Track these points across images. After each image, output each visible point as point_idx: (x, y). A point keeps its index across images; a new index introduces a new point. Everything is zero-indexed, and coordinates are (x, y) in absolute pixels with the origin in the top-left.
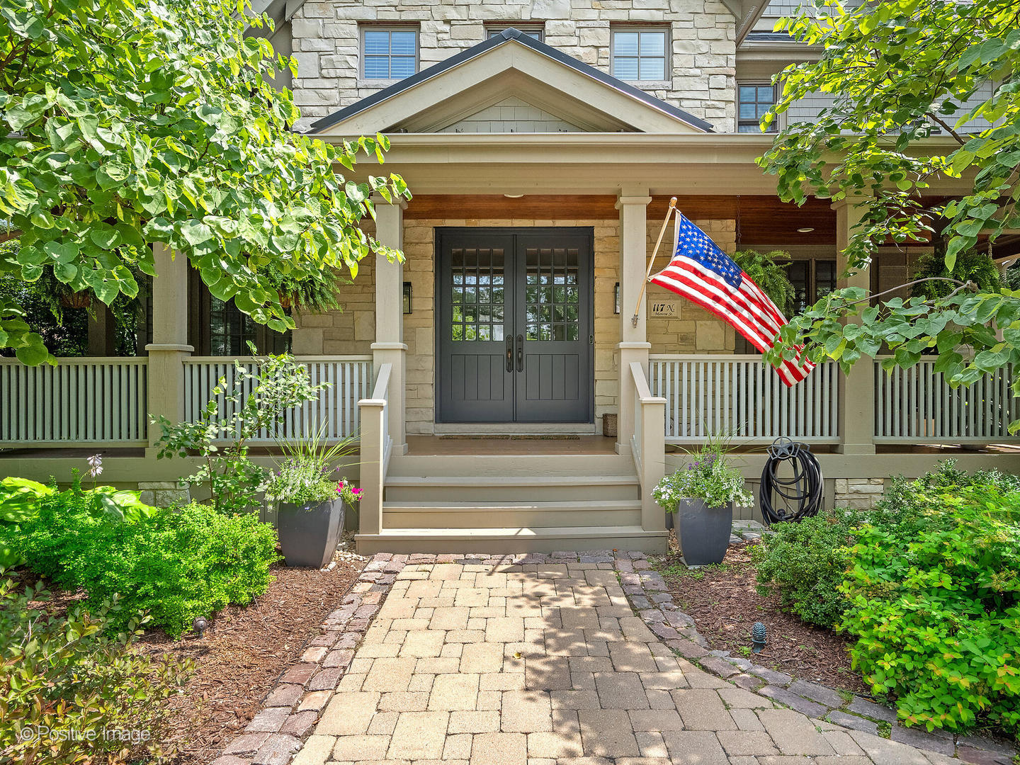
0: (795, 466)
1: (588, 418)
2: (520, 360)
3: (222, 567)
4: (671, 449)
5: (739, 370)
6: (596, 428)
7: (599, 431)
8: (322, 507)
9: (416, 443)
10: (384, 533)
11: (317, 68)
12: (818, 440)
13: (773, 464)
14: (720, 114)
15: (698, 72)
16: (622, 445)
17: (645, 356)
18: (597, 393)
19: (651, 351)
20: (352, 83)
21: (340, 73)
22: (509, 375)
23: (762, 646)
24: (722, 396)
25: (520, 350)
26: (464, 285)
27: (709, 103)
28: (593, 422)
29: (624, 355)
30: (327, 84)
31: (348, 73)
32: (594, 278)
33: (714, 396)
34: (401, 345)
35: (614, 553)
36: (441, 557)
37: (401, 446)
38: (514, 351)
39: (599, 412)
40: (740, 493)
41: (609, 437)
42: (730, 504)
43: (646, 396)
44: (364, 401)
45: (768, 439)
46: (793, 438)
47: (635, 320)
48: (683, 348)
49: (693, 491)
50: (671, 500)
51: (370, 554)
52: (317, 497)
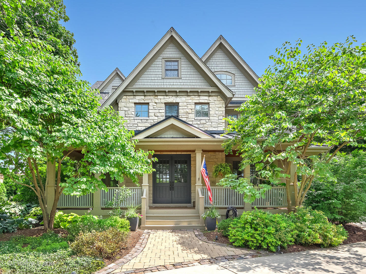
0: (233, 212)
1: (190, 202)
2: (173, 188)
3: (122, 227)
4: (205, 208)
5: (227, 190)
6: (192, 205)
7: (192, 206)
8: (136, 218)
9: (151, 208)
10: (146, 225)
11: (125, 115)
12: (238, 206)
13: (228, 211)
14: (221, 125)
15: (215, 115)
16: (196, 208)
17: (201, 187)
18: (192, 196)
19: (202, 186)
20: (133, 118)
21: (130, 116)
22: (170, 191)
23: (217, 240)
24: (222, 197)
25: (173, 185)
26: (166, 178)
27: (219, 123)
28: (191, 203)
29: (197, 187)
30: (127, 118)
31: (132, 116)
32: (191, 167)
33: (220, 197)
34: (148, 185)
35: (194, 229)
36: (158, 230)
37: (148, 208)
38: (171, 185)
39: (192, 201)
40: (218, 215)
41: (194, 207)
42: (216, 218)
43: (201, 196)
44: (142, 197)
45: (227, 206)
46: (234, 206)
47: (199, 179)
48: (213, 185)
49: (209, 215)
50: (204, 217)
51: (144, 230)
52: (135, 216)
